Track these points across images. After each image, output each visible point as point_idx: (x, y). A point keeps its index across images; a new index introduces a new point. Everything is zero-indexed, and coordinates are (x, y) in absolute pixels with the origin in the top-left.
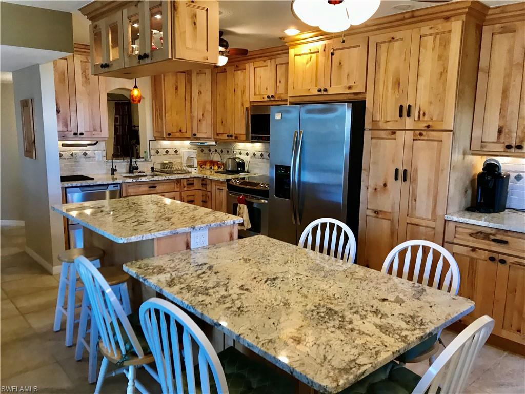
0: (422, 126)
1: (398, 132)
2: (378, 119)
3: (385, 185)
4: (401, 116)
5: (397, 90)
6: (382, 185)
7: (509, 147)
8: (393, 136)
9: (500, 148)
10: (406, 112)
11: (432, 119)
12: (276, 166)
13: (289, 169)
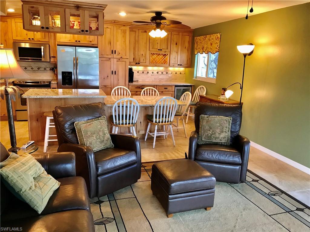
0: (119, 57)
1: (111, 59)
2: (103, 54)
3: (108, 76)
4: (112, 53)
5: (110, 45)
7: (137, 63)
8: (110, 60)
9: (134, 64)
10: (114, 52)
11: (122, 55)
12: (62, 72)
13: (71, 73)
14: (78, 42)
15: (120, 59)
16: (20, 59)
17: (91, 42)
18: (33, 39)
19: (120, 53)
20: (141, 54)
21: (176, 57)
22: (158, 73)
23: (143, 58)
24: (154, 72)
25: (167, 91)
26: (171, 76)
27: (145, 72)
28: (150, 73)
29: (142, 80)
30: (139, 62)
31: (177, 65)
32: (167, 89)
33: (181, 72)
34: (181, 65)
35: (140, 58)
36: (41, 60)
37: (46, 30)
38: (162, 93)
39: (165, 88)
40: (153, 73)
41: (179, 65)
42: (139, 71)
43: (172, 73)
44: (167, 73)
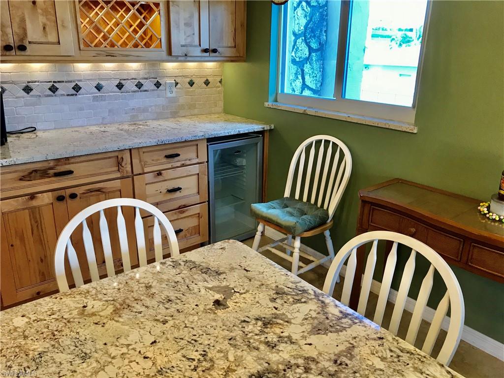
21: (191, 17)
22: (120, 86)
23: (42, 19)
24: (102, 83)
25: (179, 164)
27: (63, 89)
28: (88, 88)
30: (22, 40)
31: (197, 52)
33: (210, 79)
34: (215, 51)
39: (168, 157)
40: (99, 88)
41: (206, 51)
42: (31, 85)
43: (177, 84)
44: (158, 85)
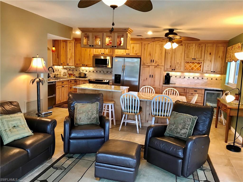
0: (156, 65)
1: (150, 66)
2: (145, 62)
3: (147, 79)
4: (151, 62)
5: (150, 56)
6: (146, 79)
7: (172, 70)
8: (149, 67)
9: (171, 70)
10: (152, 61)
11: (159, 63)
12: (115, 75)
13: (120, 75)
14: (128, 55)
15: (157, 66)
16: (96, 66)
17: (136, 54)
18: (104, 53)
19: (157, 62)
20: (177, 62)
21: (209, 64)
22: (193, 78)
23: (179, 65)
25: (197, 93)
26: (206, 81)
27: (182, 77)
28: (187, 77)
29: (179, 84)
30: (175, 68)
31: (210, 72)
32: (197, 92)
33: (217, 79)
34: (214, 72)
35: (176, 66)
36: (107, 66)
37: (92, 47)
38: (192, 95)
39: (195, 91)
40: (189, 78)
41: (212, 72)
42: (177, 76)
43: (207, 79)
44: (203, 78)
